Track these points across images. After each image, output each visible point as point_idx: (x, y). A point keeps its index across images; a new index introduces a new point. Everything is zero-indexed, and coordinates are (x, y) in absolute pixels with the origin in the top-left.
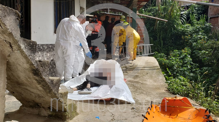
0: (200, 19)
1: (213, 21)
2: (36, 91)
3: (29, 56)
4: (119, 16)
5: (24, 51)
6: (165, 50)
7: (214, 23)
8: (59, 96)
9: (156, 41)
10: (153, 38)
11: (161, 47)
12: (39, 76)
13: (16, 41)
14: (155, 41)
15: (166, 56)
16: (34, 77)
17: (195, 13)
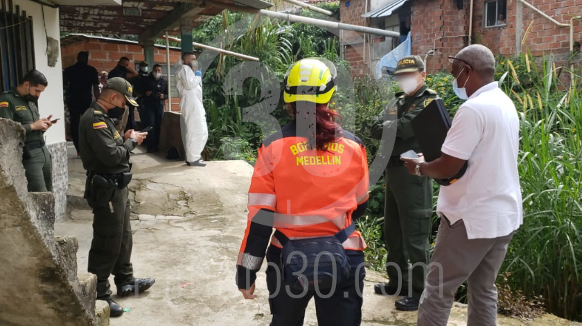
0: (323, 49)
1: (352, 53)
2: (31, 320)
3: (45, 235)
4: (127, 46)
5: (35, 228)
6: (248, 131)
7: (354, 60)
8: (97, 322)
9: (223, 106)
10: (213, 100)
11: (236, 122)
12: (60, 281)
13: (20, 206)
14: (219, 108)
15: (252, 146)
16: (40, 285)
17: (311, 34)
